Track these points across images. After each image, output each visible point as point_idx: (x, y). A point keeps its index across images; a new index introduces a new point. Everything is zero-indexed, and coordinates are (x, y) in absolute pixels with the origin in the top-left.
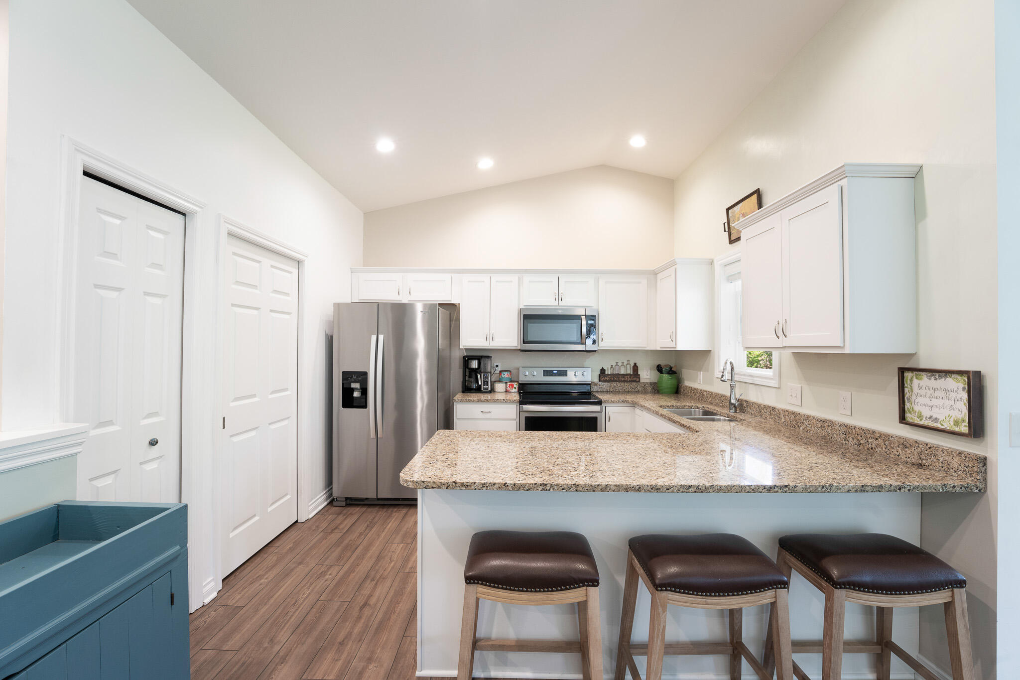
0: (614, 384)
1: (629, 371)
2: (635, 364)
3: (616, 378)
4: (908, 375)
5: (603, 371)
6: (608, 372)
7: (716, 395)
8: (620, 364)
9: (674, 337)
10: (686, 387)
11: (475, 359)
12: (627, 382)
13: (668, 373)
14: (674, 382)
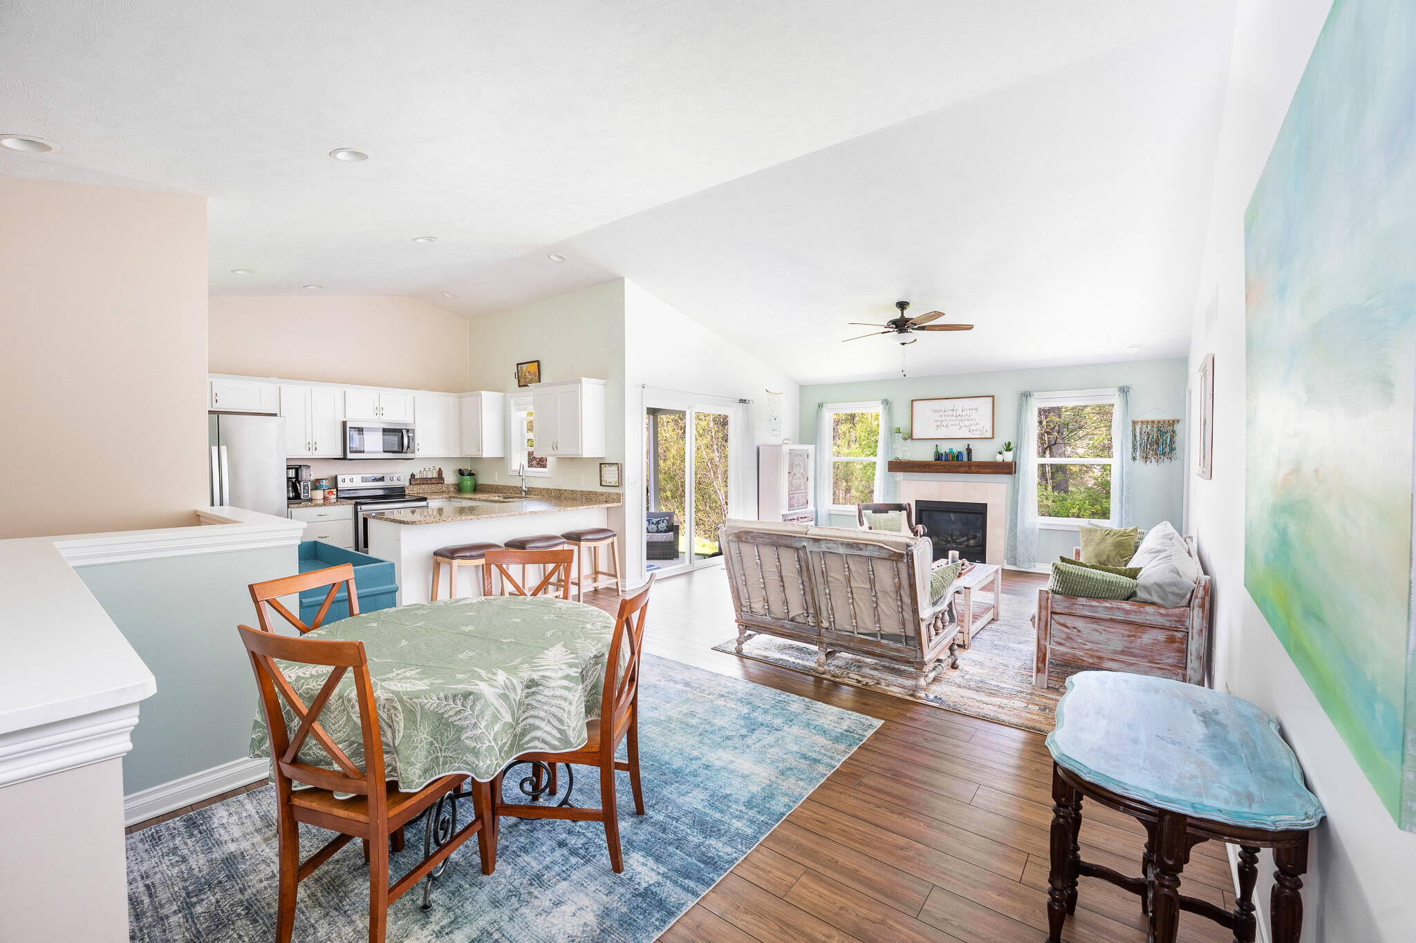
0: (423, 486)
1: (435, 475)
2: (440, 469)
3: (425, 481)
4: (603, 466)
5: (413, 476)
6: (417, 476)
7: (510, 487)
8: (427, 470)
9: (479, 447)
10: (481, 485)
11: (292, 468)
12: (434, 484)
13: (469, 475)
14: (473, 482)
